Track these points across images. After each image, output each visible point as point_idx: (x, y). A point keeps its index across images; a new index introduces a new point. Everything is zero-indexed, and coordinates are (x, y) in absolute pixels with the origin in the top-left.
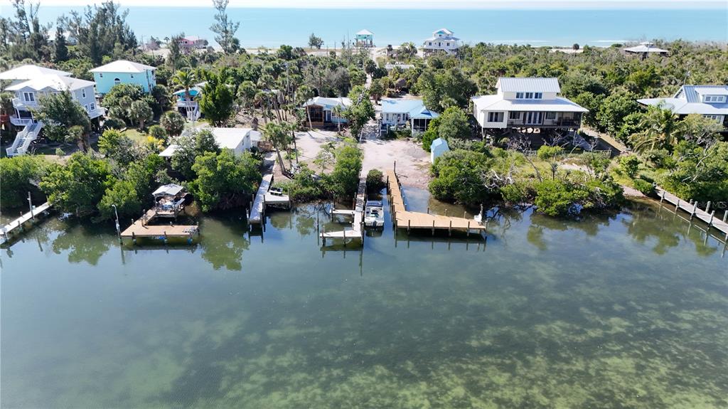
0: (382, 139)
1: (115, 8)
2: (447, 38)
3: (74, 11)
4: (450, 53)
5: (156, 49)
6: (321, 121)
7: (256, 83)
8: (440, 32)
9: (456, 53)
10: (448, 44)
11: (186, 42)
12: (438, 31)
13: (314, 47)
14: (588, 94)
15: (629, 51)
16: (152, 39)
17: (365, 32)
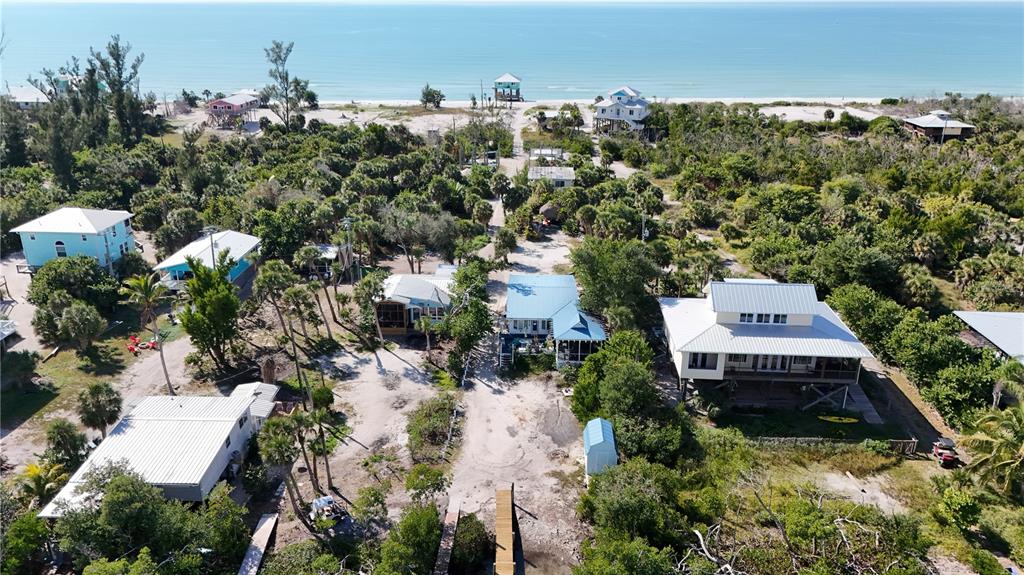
0: (503, 376)
1: (121, 53)
2: (630, 102)
3: (47, 69)
4: (634, 126)
5: (188, 112)
6: (402, 325)
7: (289, 260)
8: (619, 93)
9: (643, 126)
10: (631, 112)
11: (229, 108)
12: (616, 92)
13: (430, 105)
14: (864, 292)
15: (911, 124)
16: (185, 93)
17: (508, 79)
